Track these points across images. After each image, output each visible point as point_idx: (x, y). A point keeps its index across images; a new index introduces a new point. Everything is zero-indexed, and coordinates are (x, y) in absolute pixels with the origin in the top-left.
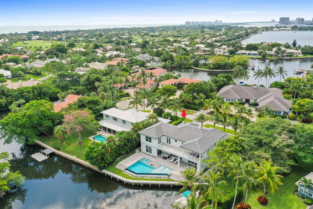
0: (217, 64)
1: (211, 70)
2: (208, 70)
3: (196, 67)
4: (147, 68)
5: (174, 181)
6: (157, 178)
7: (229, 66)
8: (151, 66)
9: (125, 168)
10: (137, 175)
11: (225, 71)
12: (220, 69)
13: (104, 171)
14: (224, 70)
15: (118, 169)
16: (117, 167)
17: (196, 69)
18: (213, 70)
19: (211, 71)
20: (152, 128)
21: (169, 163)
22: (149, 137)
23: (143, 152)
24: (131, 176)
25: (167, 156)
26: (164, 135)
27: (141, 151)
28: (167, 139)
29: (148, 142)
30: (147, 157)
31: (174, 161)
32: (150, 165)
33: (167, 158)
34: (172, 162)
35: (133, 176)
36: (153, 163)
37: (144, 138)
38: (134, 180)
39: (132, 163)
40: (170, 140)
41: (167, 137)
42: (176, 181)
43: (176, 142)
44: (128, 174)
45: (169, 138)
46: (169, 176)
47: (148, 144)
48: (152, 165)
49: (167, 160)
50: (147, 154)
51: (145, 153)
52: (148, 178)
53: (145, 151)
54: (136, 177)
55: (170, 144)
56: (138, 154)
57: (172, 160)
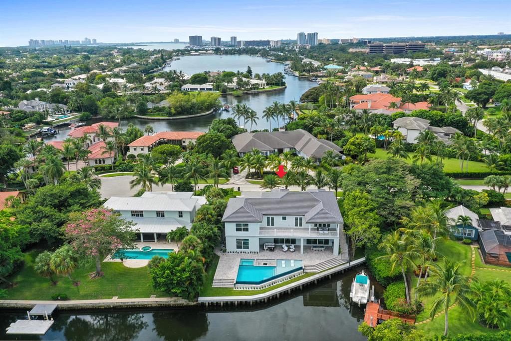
0: (180, 106)
1: (171, 118)
2: (167, 118)
3: (143, 115)
4: (51, 125)
5: (316, 274)
7: (198, 109)
8: (56, 121)
9: (235, 283)
10: (261, 285)
11: (193, 116)
12: (186, 115)
13: (201, 299)
14: (191, 115)
17: (144, 118)
18: (175, 117)
19: (173, 119)
20: (240, 208)
21: (284, 253)
22: (242, 223)
23: (231, 252)
24: (253, 289)
25: (272, 245)
26: (264, 215)
27: (227, 251)
28: (268, 219)
29: (242, 232)
30: (244, 256)
31: (289, 248)
32: (262, 265)
33: (274, 248)
34: (287, 251)
35: (256, 289)
36: (265, 262)
37: (234, 226)
38: (263, 293)
39: (235, 272)
40: (273, 219)
41: (268, 216)
42: (319, 273)
43: (285, 219)
44: (245, 289)
45: (270, 217)
46: (303, 269)
47: (242, 234)
48: (266, 264)
49: (276, 251)
50: (240, 252)
51: (235, 252)
52: (278, 283)
53: (235, 249)
54: (262, 289)
55: (273, 227)
56: (226, 258)
57: (286, 249)
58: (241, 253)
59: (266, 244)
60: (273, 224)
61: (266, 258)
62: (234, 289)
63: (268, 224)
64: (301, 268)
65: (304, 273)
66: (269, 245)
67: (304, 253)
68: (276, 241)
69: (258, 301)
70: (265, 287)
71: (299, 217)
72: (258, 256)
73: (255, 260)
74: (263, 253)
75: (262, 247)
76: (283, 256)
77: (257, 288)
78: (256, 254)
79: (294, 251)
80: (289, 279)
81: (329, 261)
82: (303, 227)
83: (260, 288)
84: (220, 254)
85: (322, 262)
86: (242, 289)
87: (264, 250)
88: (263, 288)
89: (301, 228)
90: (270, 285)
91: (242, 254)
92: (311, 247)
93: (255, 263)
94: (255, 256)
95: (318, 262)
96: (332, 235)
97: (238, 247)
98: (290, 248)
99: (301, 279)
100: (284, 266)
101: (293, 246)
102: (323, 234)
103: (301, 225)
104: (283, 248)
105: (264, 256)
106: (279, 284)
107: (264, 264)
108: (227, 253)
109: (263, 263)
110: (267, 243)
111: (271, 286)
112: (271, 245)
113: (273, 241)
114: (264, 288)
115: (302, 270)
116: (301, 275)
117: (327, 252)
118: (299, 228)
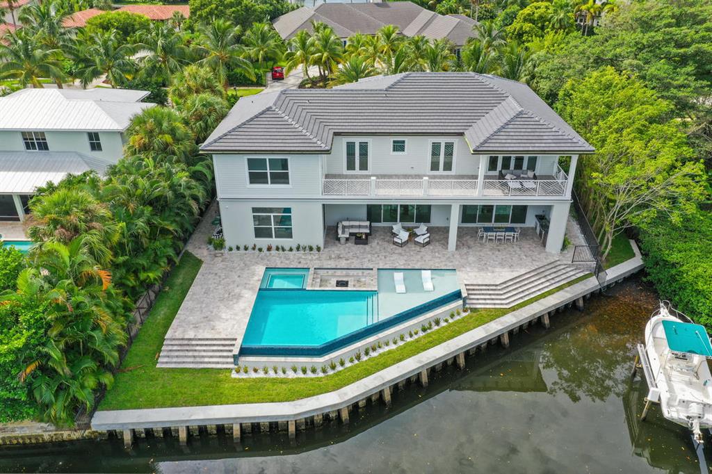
5: (504, 312)
6: (424, 330)
9: (236, 351)
10: (327, 357)
13: (104, 421)
15: (183, 371)
16: (164, 362)
20: (263, 113)
21: (400, 250)
22: (267, 157)
23: (238, 248)
24: (301, 375)
25: (363, 227)
26: (336, 134)
27: (227, 244)
28: (350, 147)
29: (269, 186)
30: (277, 260)
31: (413, 235)
32: (331, 286)
33: (367, 235)
34: (407, 242)
35: (310, 375)
36: (341, 276)
37: (241, 167)
38: (337, 387)
39: (244, 310)
40: (364, 147)
41: (351, 139)
42: (513, 309)
43: (403, 150)
44: (272, 374)
45: (357, 141)
46: (464, 300)
47: (269, 193)
48: (345, 284)
49: (375, 243)
50: (265, 249)
51: (251, 246)
52: (387, 349)
53: (251, 239)
54: (331, 372)
55: (364, 172)
56: (221, 265)
57: (404, 236)
58: (269, 249)
59: (346, 223)
60: (364, 166)
61: (343, 264)
62: (234, 375)
63: (351, 166)
64: (457, 295)
65: (465, 311)
66: (352, 227)
67: (458, 247)
68: (373, 213)
69: (318, 419)
70: (342, 364)
71: (443, 141)
72: (319, 259)
73: (312, 271)
74: (336, 250)
75: (331, 232)
76: (395, 257)
77: (314, 371)
78: (315, 251)
79: (428, 243)
80: (421, 334)
81: (538, 272)
82: (453, 172)
83: (324, 371)
84: (205, 252)
85: (516, 274)
86: (261, 375)
87: (338, 239)
88: (333, 367)
89: (448, 177)
90: (358, 358)
91: (273, 252)
92: (476, 230)
93: (309, 280)
94: (312, 260)
95: (504, 275)
96: (547, 192)
97: (259, 233)
98: (416, 235)
99: (460, 333)
100: (400, 288)
101: (423, 228)
102: (519, 190)
103: (448, 166)
104: (395, 235)
105: (339, 257)
106: (390, 352)
107: (339, 283)
108: (226, 251)
109: (334, 281)
110: (348, 220)
111: (365, 358)
112: (360, 227)
113: (364, 213)
114: (339, 368)
115: (461, 302)
116: (457, 318)
117: (526, 245)
118: (441, 177)
